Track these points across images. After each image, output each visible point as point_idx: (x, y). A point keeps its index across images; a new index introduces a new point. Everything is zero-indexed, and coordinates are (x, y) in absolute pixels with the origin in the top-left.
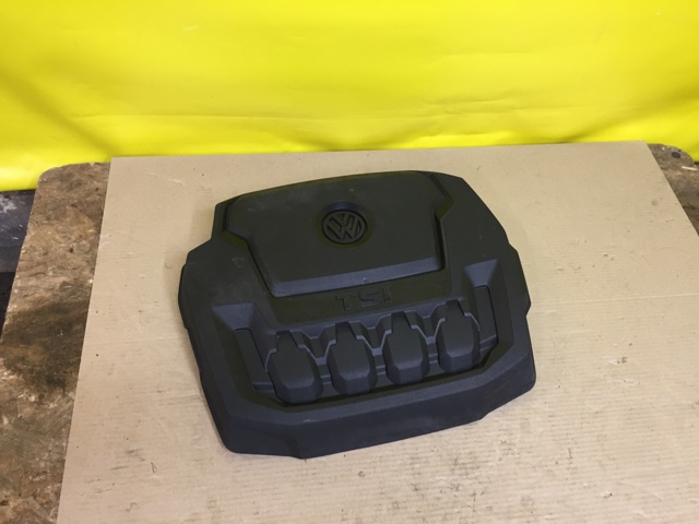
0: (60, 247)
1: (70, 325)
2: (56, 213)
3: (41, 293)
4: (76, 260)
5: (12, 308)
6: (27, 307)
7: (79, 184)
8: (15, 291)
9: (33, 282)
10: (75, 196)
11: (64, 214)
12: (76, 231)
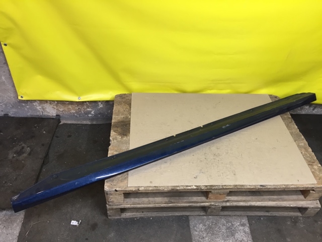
0: (122, 110)
1: (126, 125)
2: (120, 103)
3: (119, 119)
4: (126, 113)
5: (113, 121)
6: (116, 121)
7: (124, 98)
8: (113, 118)
9: (117, 116)
10: (124, 100)
11: (122, 104)
12: (125, 107)
